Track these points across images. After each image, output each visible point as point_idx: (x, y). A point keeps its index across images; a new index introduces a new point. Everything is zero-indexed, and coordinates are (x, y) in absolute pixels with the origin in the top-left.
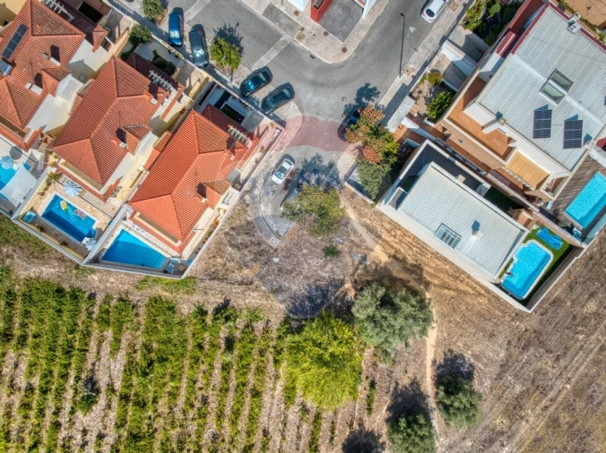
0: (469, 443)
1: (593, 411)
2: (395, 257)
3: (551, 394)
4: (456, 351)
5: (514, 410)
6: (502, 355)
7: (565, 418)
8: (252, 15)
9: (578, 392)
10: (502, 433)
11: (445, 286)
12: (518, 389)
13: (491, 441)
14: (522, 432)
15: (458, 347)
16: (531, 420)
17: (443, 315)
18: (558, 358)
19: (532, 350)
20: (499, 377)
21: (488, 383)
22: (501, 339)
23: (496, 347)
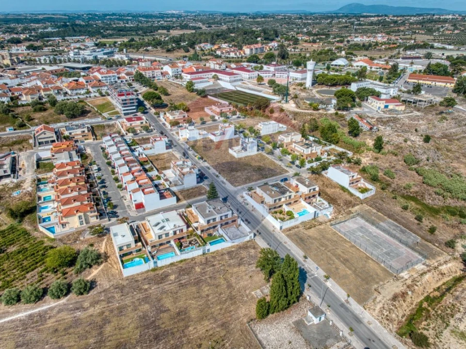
0: (71, 306)
1: (118, 317)
2: (105, 253)
3: (110, 305)
4: (96, 280)
5: (94, 304)
6: (108, 287)
7: (107, 313)
8: (124, 205)
9: (118, 308)
10: (84, 308)
11: (111, 264)
12: (102, 298)
13: (78, 309)
14: (90, 310)
15: (98, 279)
16: (96, 308)
17: (102, 270)
18: (123, 295)
19: (117, 290)
20: (101, 293)
21: (95, 293)
22: (111, 283)
23: (108, 285)
